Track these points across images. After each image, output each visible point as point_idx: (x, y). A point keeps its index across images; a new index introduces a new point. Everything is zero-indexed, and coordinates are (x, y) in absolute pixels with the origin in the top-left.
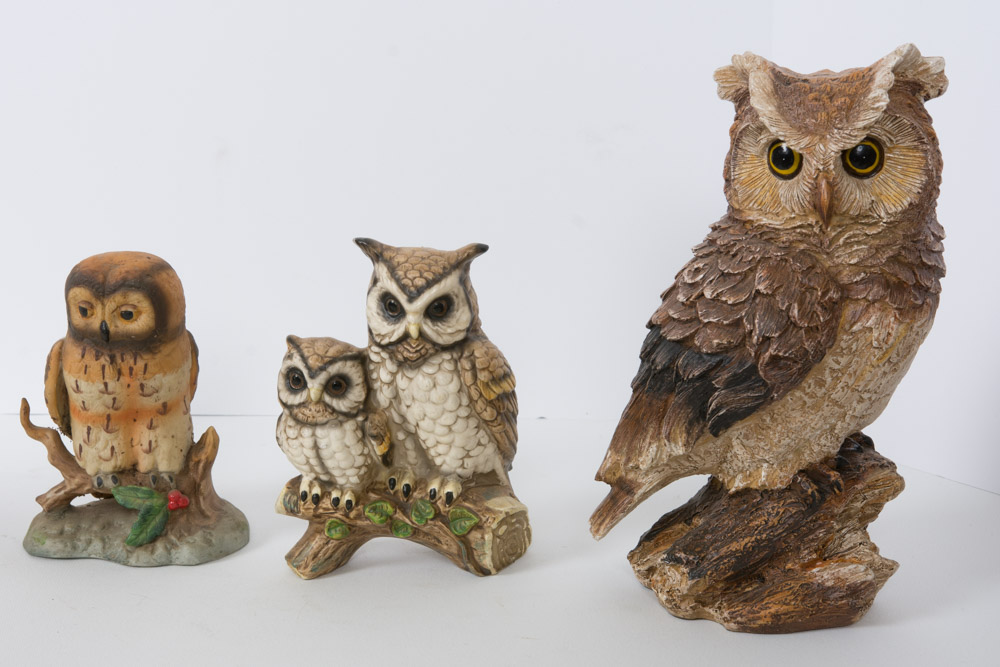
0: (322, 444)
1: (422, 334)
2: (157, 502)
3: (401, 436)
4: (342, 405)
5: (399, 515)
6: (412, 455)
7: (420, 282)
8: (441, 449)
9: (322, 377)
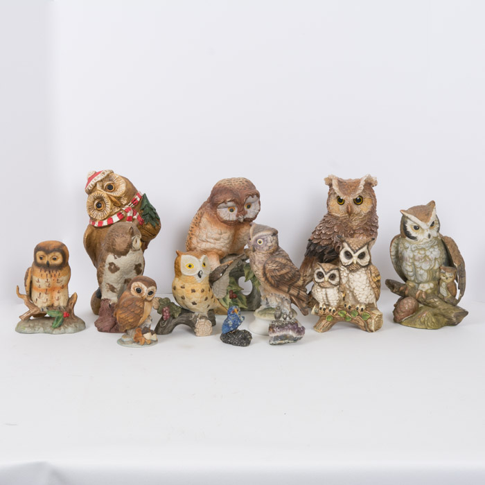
0: (328, 293)
1: (357, 263)
2: (60, 315)
3: (348, 292)
4: (334, 282)
5: (348, 314)
6: (351, 298)
7: (357, 248)
8: (360, 295)
9: (329, 274)
